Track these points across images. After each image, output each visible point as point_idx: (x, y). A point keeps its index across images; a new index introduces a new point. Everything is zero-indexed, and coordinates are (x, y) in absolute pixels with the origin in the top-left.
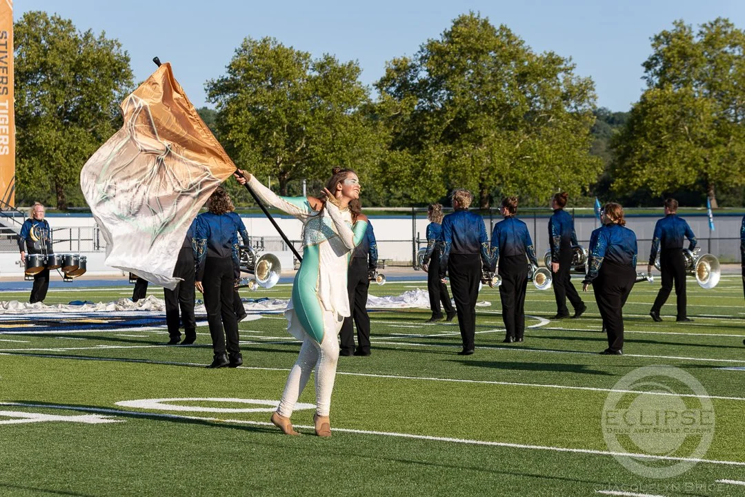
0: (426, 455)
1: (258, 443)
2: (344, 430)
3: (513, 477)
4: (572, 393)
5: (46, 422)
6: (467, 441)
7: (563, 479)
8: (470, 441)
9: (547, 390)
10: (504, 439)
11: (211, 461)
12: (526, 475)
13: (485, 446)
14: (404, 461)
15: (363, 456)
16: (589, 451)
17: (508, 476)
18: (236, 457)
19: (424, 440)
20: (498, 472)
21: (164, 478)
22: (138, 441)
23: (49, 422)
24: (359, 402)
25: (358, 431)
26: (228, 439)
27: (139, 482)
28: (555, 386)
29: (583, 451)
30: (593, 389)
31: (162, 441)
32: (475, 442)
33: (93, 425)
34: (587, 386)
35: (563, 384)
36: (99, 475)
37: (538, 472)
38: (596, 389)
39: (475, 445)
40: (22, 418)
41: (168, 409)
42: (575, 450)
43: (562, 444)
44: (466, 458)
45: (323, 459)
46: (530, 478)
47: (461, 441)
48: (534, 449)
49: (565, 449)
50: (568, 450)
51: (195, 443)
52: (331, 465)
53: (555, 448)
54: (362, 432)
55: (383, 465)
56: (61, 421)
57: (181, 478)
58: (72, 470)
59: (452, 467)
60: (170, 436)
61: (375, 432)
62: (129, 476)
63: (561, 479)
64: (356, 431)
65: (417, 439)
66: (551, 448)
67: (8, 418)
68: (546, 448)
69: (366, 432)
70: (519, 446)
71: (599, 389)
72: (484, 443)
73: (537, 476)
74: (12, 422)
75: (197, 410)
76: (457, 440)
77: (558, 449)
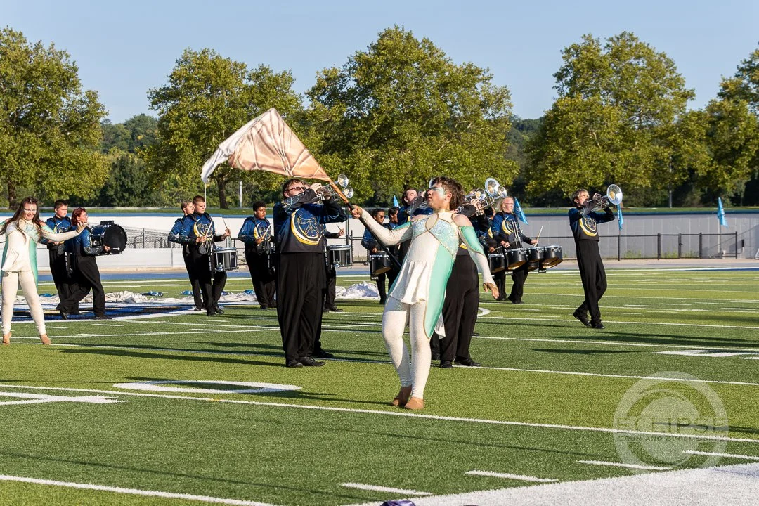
0: (413, 430)
1: (256, 420)
2: (331, 408)
3: (499, 450)
4: (530, 376)
5: (55, 403)
6: (446, 418)
7: (544, 450)
8: (448, 418)
9: (506, 372)
10: (478, 416)
11: (219, 436)
12: (509, 447)
13: (464, 422)
14: (394, 436)
15: (356, 432)
16: (559, 426)
17: (493, 448)
18: (241, 433)
19: (407, 417)
20: (483, 445)
21: (181, 451)
22: (146, 419)
23: (58, 402)
24: (337, 384)
25: (345, 409)
26: (228, 417)
27: (159, 455)
28: (512, 369)
29: (554, 426)
30: (547, 371)
31: (168, 419)
32: (453, 418)
33: (99, 405)
34: (541, 369)
35: (519, 367)
36: (121, 449)
37: (519, 445)
38: (550, 372)
39: (455, 421)
40: (32, 399)
41: (164, 390)
42: (546, 425)
43: (533, 420)
44: (451, 433)
45: (320, 434)
46: (514, 450)
47: (441, 418)
48: (509, 425)
49: (537, 425)
50: (540, 425)
51: (200, 420)
52: (329, 439)
53: (528, 424)
54: (349, 410)
55: (378, 439)
56: (69, 402)
57: (196, 451)
58: (94, 445)
59: (440, 440)
60: (173, 414)
61: (360, 410)
62: (149, 449)
63: (542, 450)
64: (342, 409)
65: (400, 416)
66: (525, 424)
67: (20, 399)
68: (520, 424)
69: (351, 410)
70: (495, 422)
71: (552, 372)
72: (462, 419)
73: (520, 448)
74: (23, 402)
75: (192, 391)
76: (438, 417)
77: (531, 425)
